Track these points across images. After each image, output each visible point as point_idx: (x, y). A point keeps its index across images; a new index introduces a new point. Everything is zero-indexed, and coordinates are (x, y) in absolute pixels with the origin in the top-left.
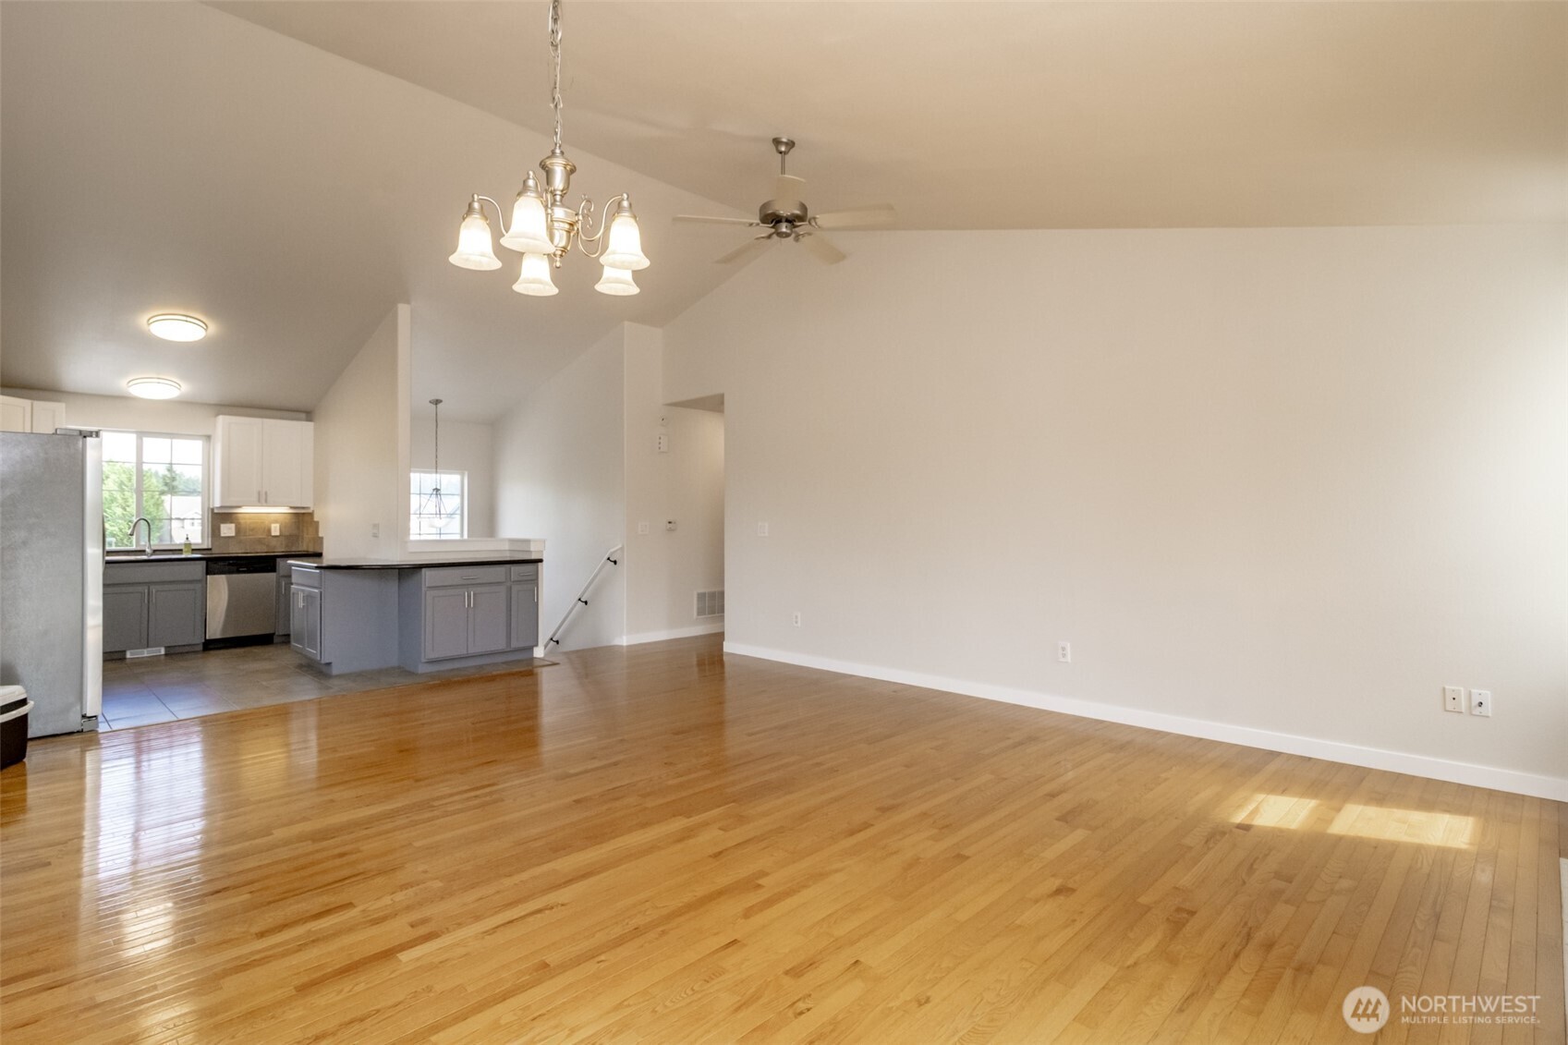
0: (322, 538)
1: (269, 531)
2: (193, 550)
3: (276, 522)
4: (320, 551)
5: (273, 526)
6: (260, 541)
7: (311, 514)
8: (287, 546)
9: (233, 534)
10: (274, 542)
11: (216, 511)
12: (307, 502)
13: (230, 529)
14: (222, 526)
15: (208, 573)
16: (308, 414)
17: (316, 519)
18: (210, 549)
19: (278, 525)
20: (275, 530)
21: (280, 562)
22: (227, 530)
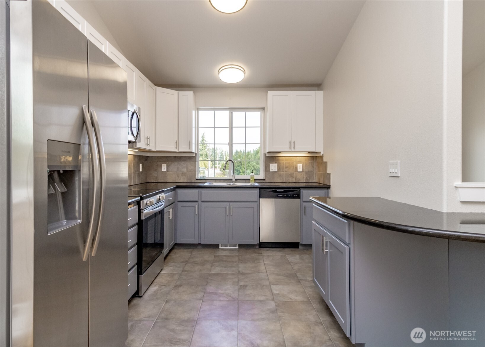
0: (329, 174)
1: (296, 168)
2: (255, 180)
3: (300, 162)
4: (329, 185)
5: (298, 165)
6: (291, 175)
7: (322, 157)
8: (306, 179)
9: (276, 170)
10: (299, 176)
11: (267, 155)
12: (319, 148)
13: (275, 167)
14: (271, 165)
15: (260, 197)
16: (317, 86)
17: (324, 160)
18: (264, 180)
19: (301, 165)
20: (300, 168)
21: (304, 192)
22: (273, 167)
